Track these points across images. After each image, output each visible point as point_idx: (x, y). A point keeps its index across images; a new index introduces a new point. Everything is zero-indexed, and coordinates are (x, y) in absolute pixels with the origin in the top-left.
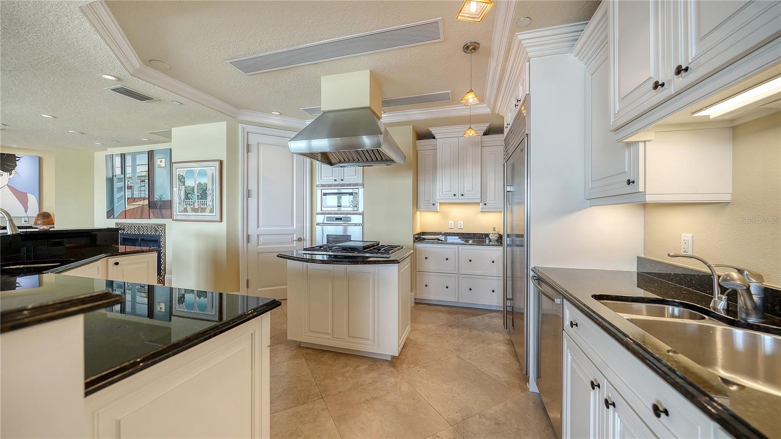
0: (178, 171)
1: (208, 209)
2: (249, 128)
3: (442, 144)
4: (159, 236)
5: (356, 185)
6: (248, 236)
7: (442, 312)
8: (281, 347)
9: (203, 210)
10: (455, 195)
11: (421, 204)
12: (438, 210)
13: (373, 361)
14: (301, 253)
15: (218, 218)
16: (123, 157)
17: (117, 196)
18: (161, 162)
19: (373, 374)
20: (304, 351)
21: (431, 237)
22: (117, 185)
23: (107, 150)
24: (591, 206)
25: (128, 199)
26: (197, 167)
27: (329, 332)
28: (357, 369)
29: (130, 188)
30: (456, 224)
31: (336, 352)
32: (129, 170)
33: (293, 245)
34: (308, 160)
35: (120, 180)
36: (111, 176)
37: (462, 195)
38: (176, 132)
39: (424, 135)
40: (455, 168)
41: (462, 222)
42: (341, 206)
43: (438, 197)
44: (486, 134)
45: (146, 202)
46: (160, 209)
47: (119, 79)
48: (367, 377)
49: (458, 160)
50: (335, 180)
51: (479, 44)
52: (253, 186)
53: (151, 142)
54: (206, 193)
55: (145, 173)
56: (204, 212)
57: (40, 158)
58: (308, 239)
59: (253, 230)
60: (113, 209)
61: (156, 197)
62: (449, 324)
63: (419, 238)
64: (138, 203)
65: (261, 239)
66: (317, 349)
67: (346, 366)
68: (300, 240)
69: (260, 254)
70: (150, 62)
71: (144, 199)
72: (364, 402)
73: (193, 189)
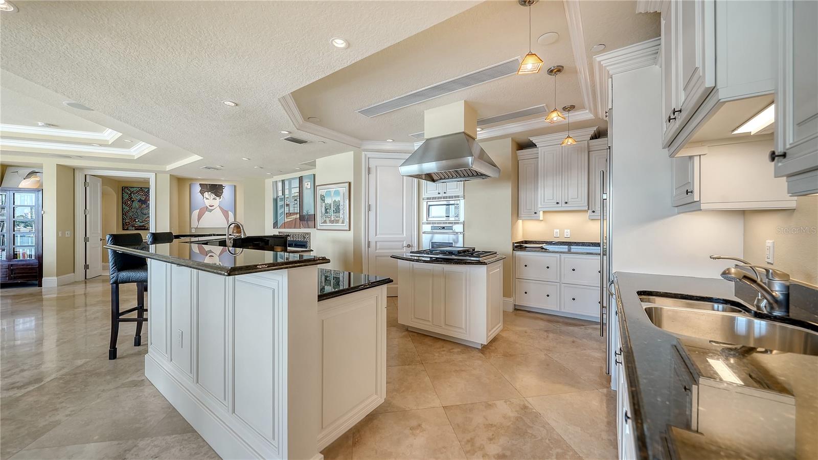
0: (321, 191)
1: (341, 221)
2: (369, 154)
3: (544, 152)
4: (306, 242)
5: (458, 197)
6: (369, 242)
7: (542, 319)
8: (394, 329)
9: (337, 222)
10: (558, 203)
11: (522, 213)
12: (541, 219)
13: (465, 347)
14: (409, 255)
15: (348, 229)
16: (283, 182)
17: (280, 211)
18: (308, 184)
19: (465, 356)
20: (411, 334)
21: (534, 245)
22: (280, 203)
23: (273, 177)
24: (679, 213)
25: (287, 213)
26: (333, 189)
27: (430, 320)
28: (452, 351)
29: (288, 205)
30: (562, 232)
31: (435, 338)
32: (287, 192)
33: (402, 251)
34: (416, 180)
35: (281, 199)
36: (276, 197)
37: (566, 203)
38: (320, 162)
39: (524, 145)
40: (558, 176)
41: (569, 231)
42: (449, 216)
43: (539, 206)
44: (592, 138)
45: (298, 216)
46: (307, 221)
47: (290, 133)
48: (458, 357)
49: (562, 168)
50: (439, 193)
51: (563, 67)
52: (372, 202)
53: (301, 170)
54: (339, 208)
55: (297, 194)
56: (338, 223)
57: (235, 186)
58: (415, 245)
59: (372, 239)
60: (277, 221)
61: (305, 212)
62: (546, 329)
63: (520, 246)
64: (292, 217)
65: (378, 244)
66: (421, 334)
67: (443, 347)
68: (409, 246)
69: (378, 257)
70: (308, 119)
71: (297, 213)
72: (454, 371)
73: (330, 205)
